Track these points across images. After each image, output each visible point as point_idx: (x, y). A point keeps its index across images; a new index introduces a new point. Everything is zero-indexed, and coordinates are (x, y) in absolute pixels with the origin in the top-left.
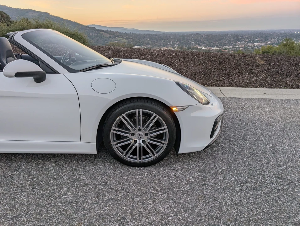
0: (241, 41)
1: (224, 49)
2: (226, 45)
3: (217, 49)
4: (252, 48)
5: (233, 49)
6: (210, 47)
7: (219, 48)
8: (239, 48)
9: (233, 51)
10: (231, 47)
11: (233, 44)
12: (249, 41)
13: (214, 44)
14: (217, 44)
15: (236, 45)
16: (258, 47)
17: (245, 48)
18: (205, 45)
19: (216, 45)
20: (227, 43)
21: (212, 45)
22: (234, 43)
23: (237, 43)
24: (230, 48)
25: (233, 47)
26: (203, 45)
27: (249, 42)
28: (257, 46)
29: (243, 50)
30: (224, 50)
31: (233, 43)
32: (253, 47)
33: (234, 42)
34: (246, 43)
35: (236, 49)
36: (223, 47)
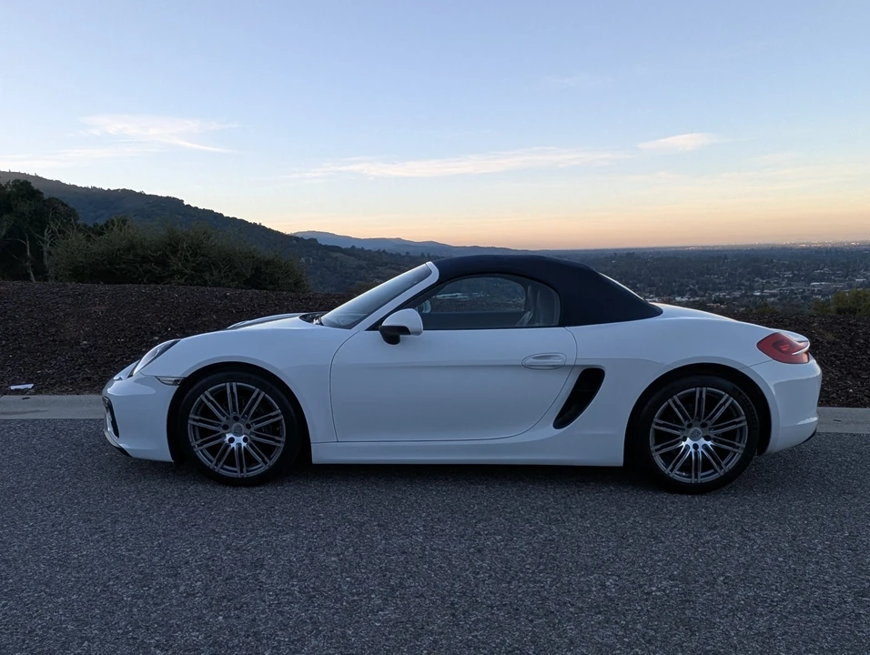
0: (769, 277)
1: (715, 302)
2: (720, 290)
3: (691, 300)
4: (805, 298)
5: (746, 300)
6: (669, 295)
7: (697, 299)
8: (762, 297)
9: (742, 306)
10: (737, 294)
11: (743, 285)
12: (794, 275)
13: (682, 285)
14: (692, 286)
15: (753, 289)
16: (823, 296)
17: (782, 297)
18: (654, 289)
19: (691, 290)
20: (725, 283)
21: (675, 290)
22: (747, 283)
23: (758, 281)
24: (735, 299)
25: (742, 296)
26: (648, 289)
27: (796, 278)
28: (820, 292)
29: (777, 304)
30: (715, 305)
31: (744, 281)
32: (807, 293)
33: (746, 281)
34: (784, 283)
35: (752, 299)
36: (711, 295)
